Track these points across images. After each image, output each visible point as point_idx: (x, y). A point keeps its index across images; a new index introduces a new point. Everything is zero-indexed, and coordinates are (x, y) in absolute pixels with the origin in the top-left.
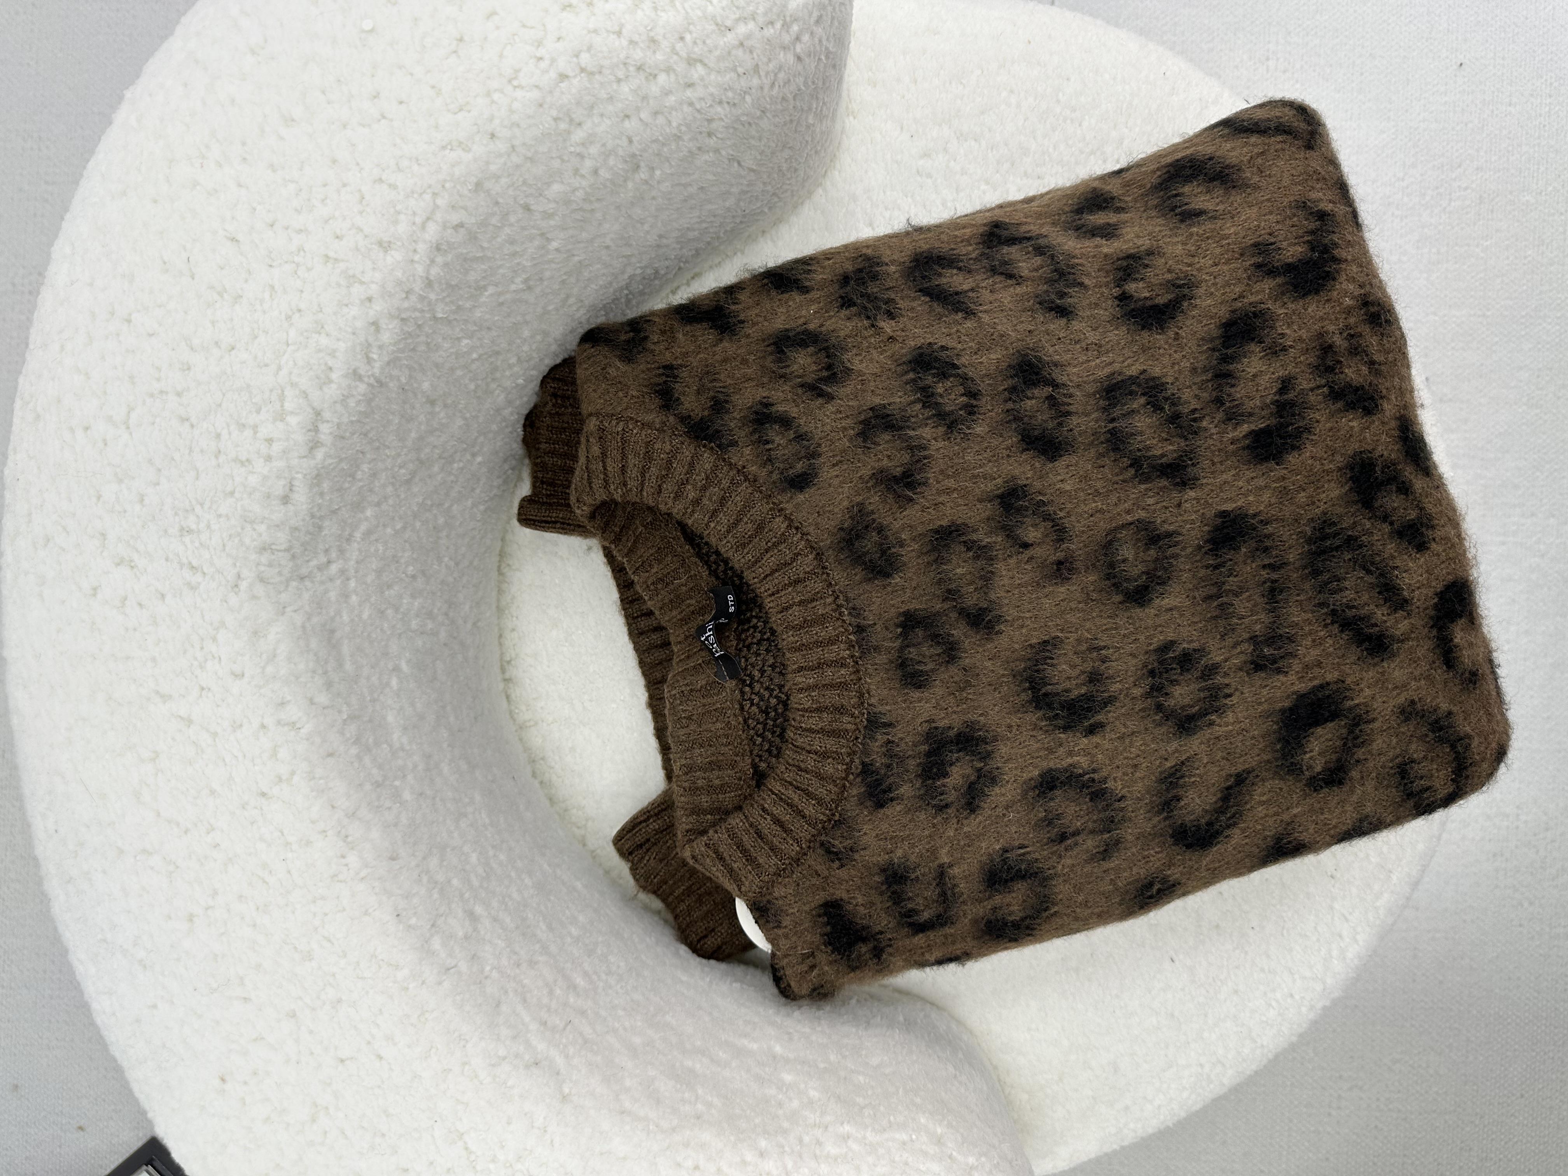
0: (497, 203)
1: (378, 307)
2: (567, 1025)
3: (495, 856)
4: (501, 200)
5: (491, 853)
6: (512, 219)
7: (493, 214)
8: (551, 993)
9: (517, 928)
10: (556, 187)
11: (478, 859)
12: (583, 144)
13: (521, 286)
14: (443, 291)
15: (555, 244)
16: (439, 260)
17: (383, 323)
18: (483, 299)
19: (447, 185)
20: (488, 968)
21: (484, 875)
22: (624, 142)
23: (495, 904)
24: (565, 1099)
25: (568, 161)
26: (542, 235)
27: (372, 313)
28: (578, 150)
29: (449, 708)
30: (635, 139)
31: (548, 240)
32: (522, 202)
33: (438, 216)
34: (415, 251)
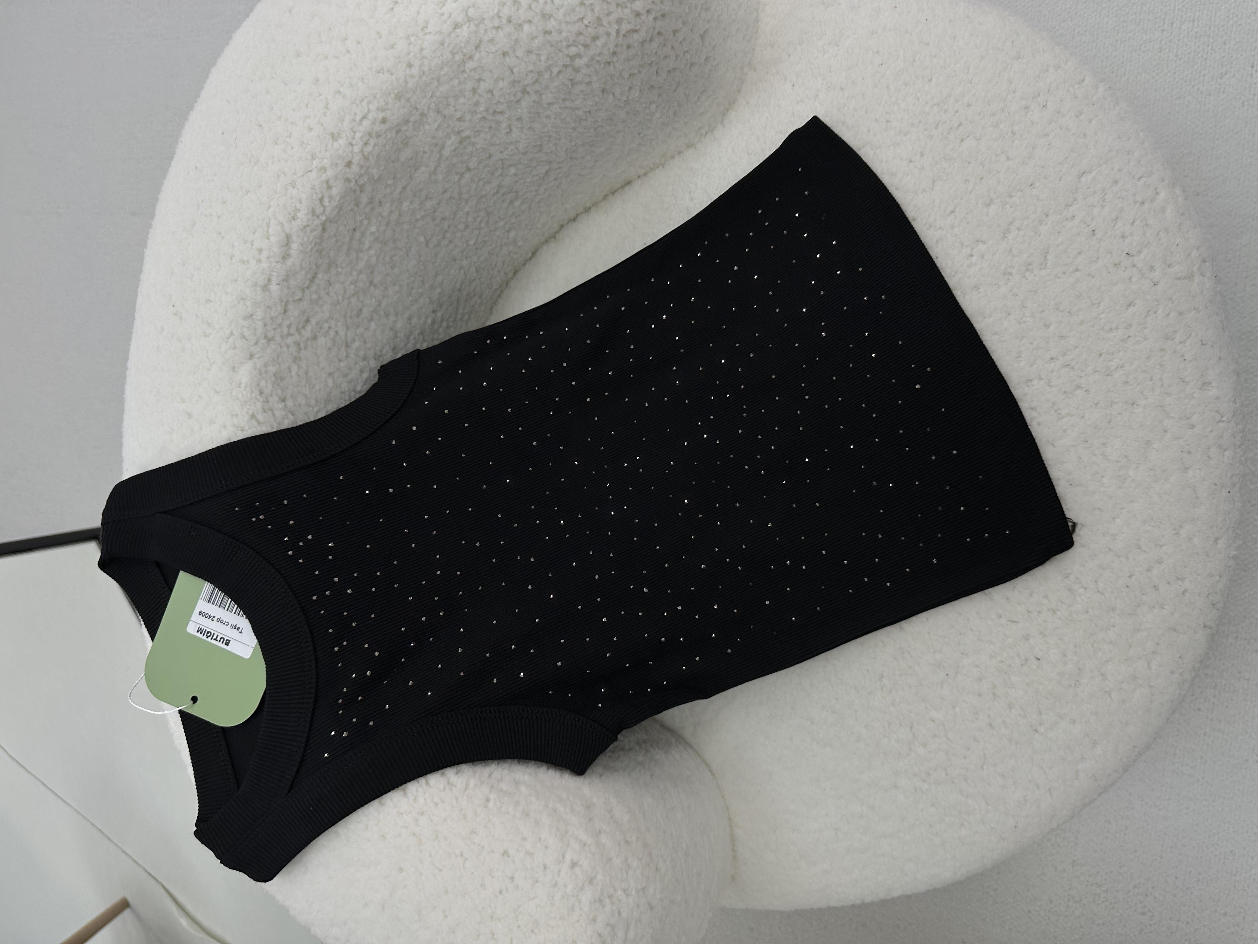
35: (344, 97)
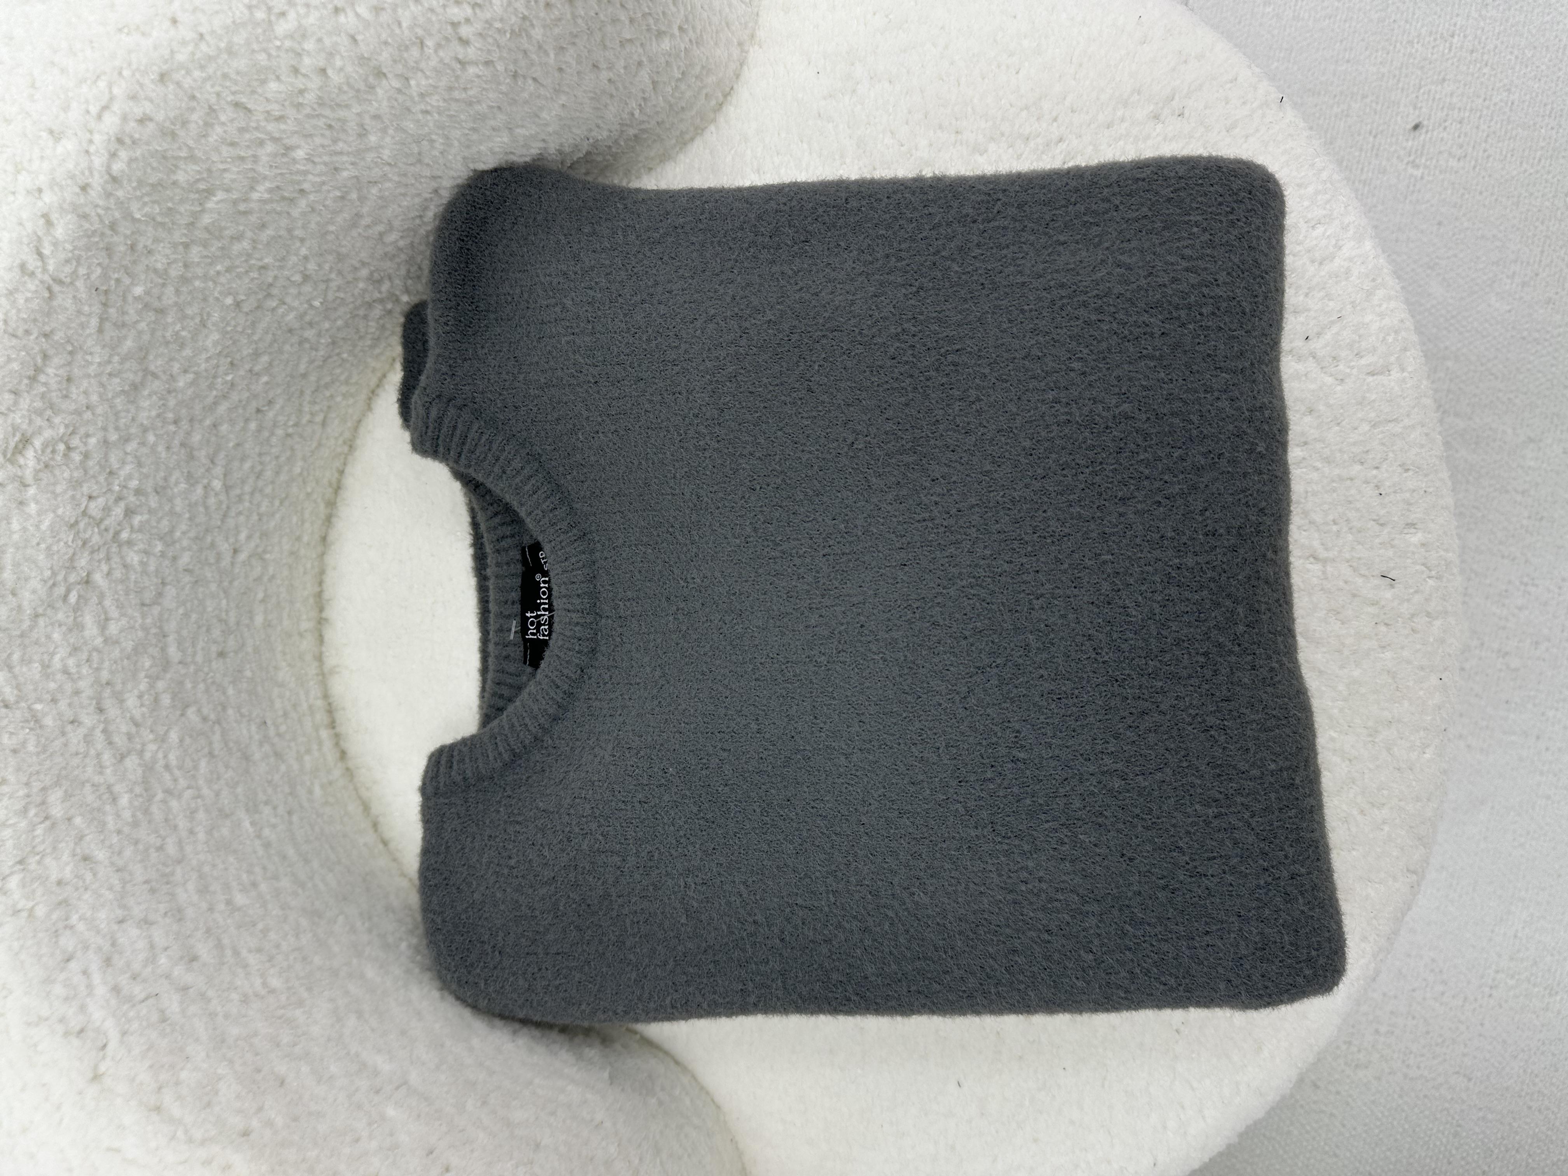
0: (193, 97)
1: (48, 197)
2: (146, 999)
3: (164, 801)
4: (198, 95)
5: (160, 796)
6: (223, 118)
7: (192, 110)
8: (152, 960)
9: (146, 882)
10: (273, 86)
11: (130, 802)
12: (291, 37)
13: (266, 196)
14: (135, 189)
15: (300, 154)
16: (123, 154)
17: (54, 217)
18: (210, 205)
19: (126, 73)
20: (74, 918)
21: (130, 820)
22: (344, 40)
23: (128, 852)
24: (96, 1077)
25: (278, 56)
26: (275, 140)
27: (40, 204)
28: (288, 43)
29: (171, 639)
30: (359, 38)
31: (289, 149)
32: (229, 99)
33: (116, 107)
34: (91, 141)
35: (63, 71)
